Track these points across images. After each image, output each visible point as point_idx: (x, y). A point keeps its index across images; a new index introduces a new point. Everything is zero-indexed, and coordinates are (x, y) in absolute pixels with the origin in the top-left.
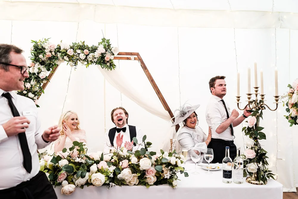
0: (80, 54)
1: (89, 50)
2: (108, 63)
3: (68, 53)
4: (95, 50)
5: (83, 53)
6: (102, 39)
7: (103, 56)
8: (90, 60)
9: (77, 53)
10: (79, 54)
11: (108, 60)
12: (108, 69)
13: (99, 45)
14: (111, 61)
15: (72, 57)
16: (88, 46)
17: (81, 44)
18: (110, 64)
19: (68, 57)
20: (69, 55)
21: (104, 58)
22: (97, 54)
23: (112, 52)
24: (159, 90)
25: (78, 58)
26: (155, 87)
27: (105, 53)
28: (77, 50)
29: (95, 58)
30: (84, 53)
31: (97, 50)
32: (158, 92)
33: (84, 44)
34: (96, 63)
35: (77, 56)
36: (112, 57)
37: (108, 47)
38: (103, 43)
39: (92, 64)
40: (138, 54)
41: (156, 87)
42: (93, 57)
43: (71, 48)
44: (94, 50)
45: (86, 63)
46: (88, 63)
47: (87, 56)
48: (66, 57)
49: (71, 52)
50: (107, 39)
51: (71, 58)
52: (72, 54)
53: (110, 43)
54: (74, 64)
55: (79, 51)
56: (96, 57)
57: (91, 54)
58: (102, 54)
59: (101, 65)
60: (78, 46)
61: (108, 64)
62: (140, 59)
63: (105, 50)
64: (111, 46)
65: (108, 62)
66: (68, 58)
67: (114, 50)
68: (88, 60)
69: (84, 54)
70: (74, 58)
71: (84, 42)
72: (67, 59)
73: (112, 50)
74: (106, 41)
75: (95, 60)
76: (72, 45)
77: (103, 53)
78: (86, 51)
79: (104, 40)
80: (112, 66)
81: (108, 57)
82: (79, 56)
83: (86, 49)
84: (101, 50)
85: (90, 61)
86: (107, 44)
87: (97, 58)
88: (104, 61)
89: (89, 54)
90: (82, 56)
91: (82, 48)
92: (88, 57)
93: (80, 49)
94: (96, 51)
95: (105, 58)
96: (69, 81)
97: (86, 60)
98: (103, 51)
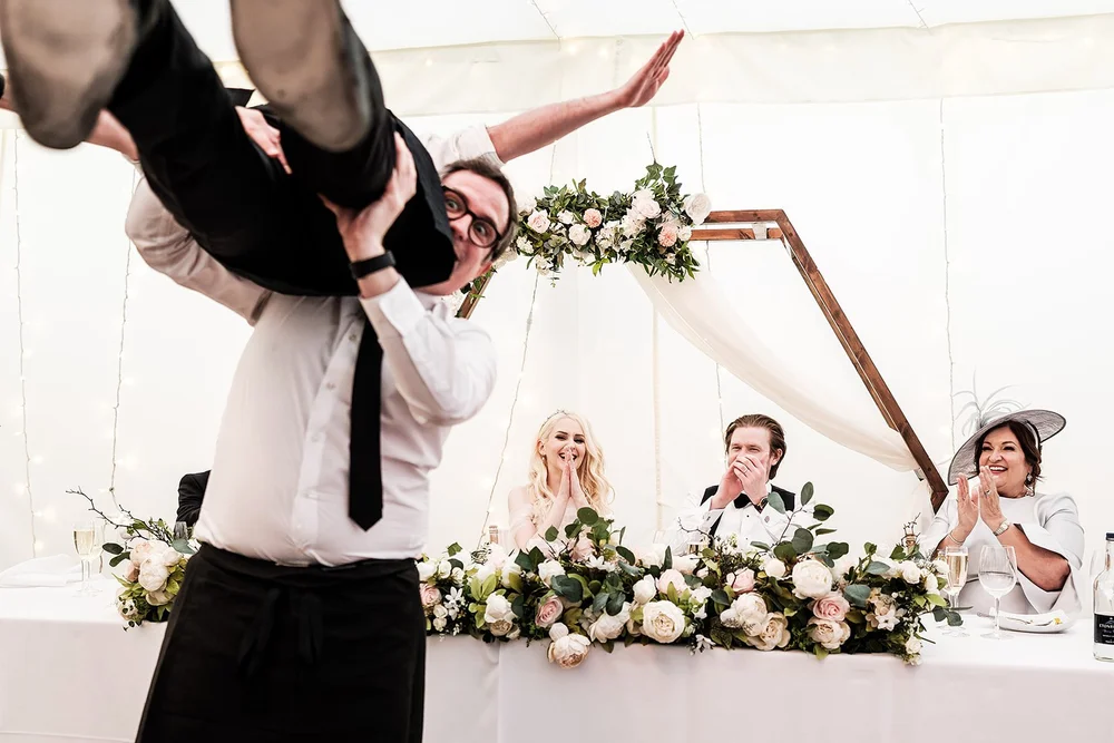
0: (571, 225)
1: (602, 212)
2: (672, 255)
3: (531, 224)
4: (624, 207)
5: (582, 222)
6: (648, 168)
7: (651, 230)
8: (605, 244)
9: (560, 225)
10: (568, 227)
11: (670, 243)
12: (670, 277)
13: (637, 189)
14: (679, 246)
15: (545, 238)
16: (597, 196)
17: (573, 190)
18: (679, 257)
19: (529, 238)
20: (533, 232)
21: (656, 238)
22: (631, 224)
23: (684, 213)
24: (863, 348)
25: (565, 241)
26: (848, 338)
27: (660, 220)
28: (560, 214)
29: (625, 239)
30: (585, 223)
31: (630, 208)
32: (861, 360)
33: (584, 190)
34: (628, 256)
35: (560, 234)
36: (685, 233)
37: (669, 196)
38: (652, 181)
39: (613, 259)
40: (780, 216)
41: (852, 337)
42: (616, 234)
43: (541, 206)
44: (618, 209)
45: (591, 258)
46: (598, 258)
47: (594, 231)
48: (525, 239)
49: (539, 221)
50: (666, 164)
51: (540, 242)
52: (541, 230)
53: (677, 182)
54: (552, 265)
55: (567, 217)
56: (627, 233)
57: (611, 224)
58: (649, 223)
59: (645, 262)
60: (565, 199)
61: (671, 259)
62: (791, 235)
63: (661, 207)
64: (682, 192)
65: (670, 250)
66: (529, 242)
67: (693, 207)
68: (597, 248)
69: (584, 226)
70: (551, 243)
71: (583, 183)
72: (529, 247)
73: (686, 207)
74: (662, 173)
75: (626, 246)
76: (542, 196)
77: (651, 220)
78: (592, 215)
79: (654, 170)
80: (683, 263)
81: (670, 232)
82: (568, 233)
83: (590, 206)
84: (645, 207)
85: (607, 250)
86: (666, 185)
87: (631, 237)
88: (657, 246)
89: (601, 226)
90: (579, 235)
91: (578, 203)
92: (599, 237)
93: (569, 208)
94: (626, 214)
95: (661, 237)
96: (528, 329)
97: (591, 246)
98: (653, 210)
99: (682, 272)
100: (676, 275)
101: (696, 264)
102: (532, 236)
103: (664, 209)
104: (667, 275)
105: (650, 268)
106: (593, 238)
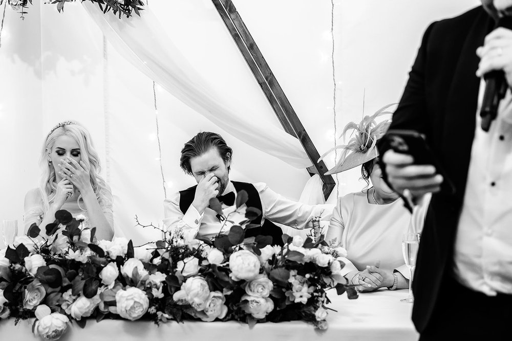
12: (120, 15)
54: (22, 2)
80: (130, 3)
99: (129, 10)
100: (125, 13)
101: (141, 4)
104: (118, 13)
105: (104, 6)
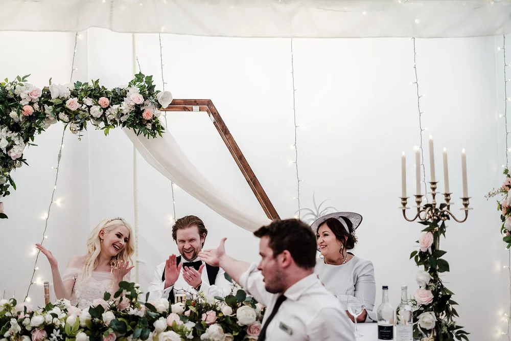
0: (91, 106)
1: (109, 98)
2: (150, 124)
3: (67, 105)
4: (123, 97)
5: (97, 104)
6: (136, 75)
7: (138, 110)
8: (111, 117)
9: (84, 106)
10: (89, 107)
11: (149, 118)
12: (148, 137)
13: (130, 86)
14: (154, 119)
15: (76, 113)
16: (105, 89)
17: (91, 85)
18: (153, 125)
19: (66, 113)
20: (69, 110)
21: (141, 115)
22: (126, 107)
23: (157, 101)
24: (255, 176)
25: (87, 114)
26: (247, 170)
27: (143, 105)
28: (84, 99)
29: (123, 115)
30: (99, 105)
31: (126, 97)
32: (253, 182)
33: (98, 86)
34: (124, 124)
35: (84, 111)
36: (157, 112)
37: (148, 91)
38: (138, 83)
39: (116, 125)
40: (209, 103)
41: (249, 170)
42: (118, 112)
43: (74, 94)
44: (118, 97)
45: (102, 124)
46: (107, 125)
47: (105, 110)
48: (63, 113)
49: (73, 104)
50: (146, 74)
51: (73, 116)
52: (73, 108)
53: (153, 84)
54: (79, 128)
55: (89, 101)
56: (125, 112)
57: (115, 107)
58: (137, 107)
59: (134, 127)
60: (87, 91)
61: (149, 126)
62: (215, 113)
63: (144, 98)
64: (156, 89)
65: (149, 121)
66: (66, 116)
67: (162, 98)
68: (106, 119)
69: (99, 107)
70: (80, 116)
71: (97, 81)
72: (66, 118)
73: (159, 96)
74: (144, 79)
75: (123, 119)
76: (72, 87)
77: (139, 105)
78: (104, 101)
79: (139, 77)
80: (156, 128)
81: (149, 112)
82: (89, 110)
83: (102, 95)
84: (134, 97)
85: (111, 121)
86: (147, 85)
87: (127, 114)
88: (142, 120)
89: (109, 107)
90: (96, 111)
91: (96, 93)
92: (107, 113)
93: (90, 96)
94: (123, 101)
95: (144, 115)
96: (59, 161)
97: (103, 118)
98: (140, 100)
99: (155, 133)
100: (152, 135)
101: (163, 129)
102: (67, 111)
103: (145, 98)
104: (147, 135)
105: (137, 132)
106: (104, 114)
